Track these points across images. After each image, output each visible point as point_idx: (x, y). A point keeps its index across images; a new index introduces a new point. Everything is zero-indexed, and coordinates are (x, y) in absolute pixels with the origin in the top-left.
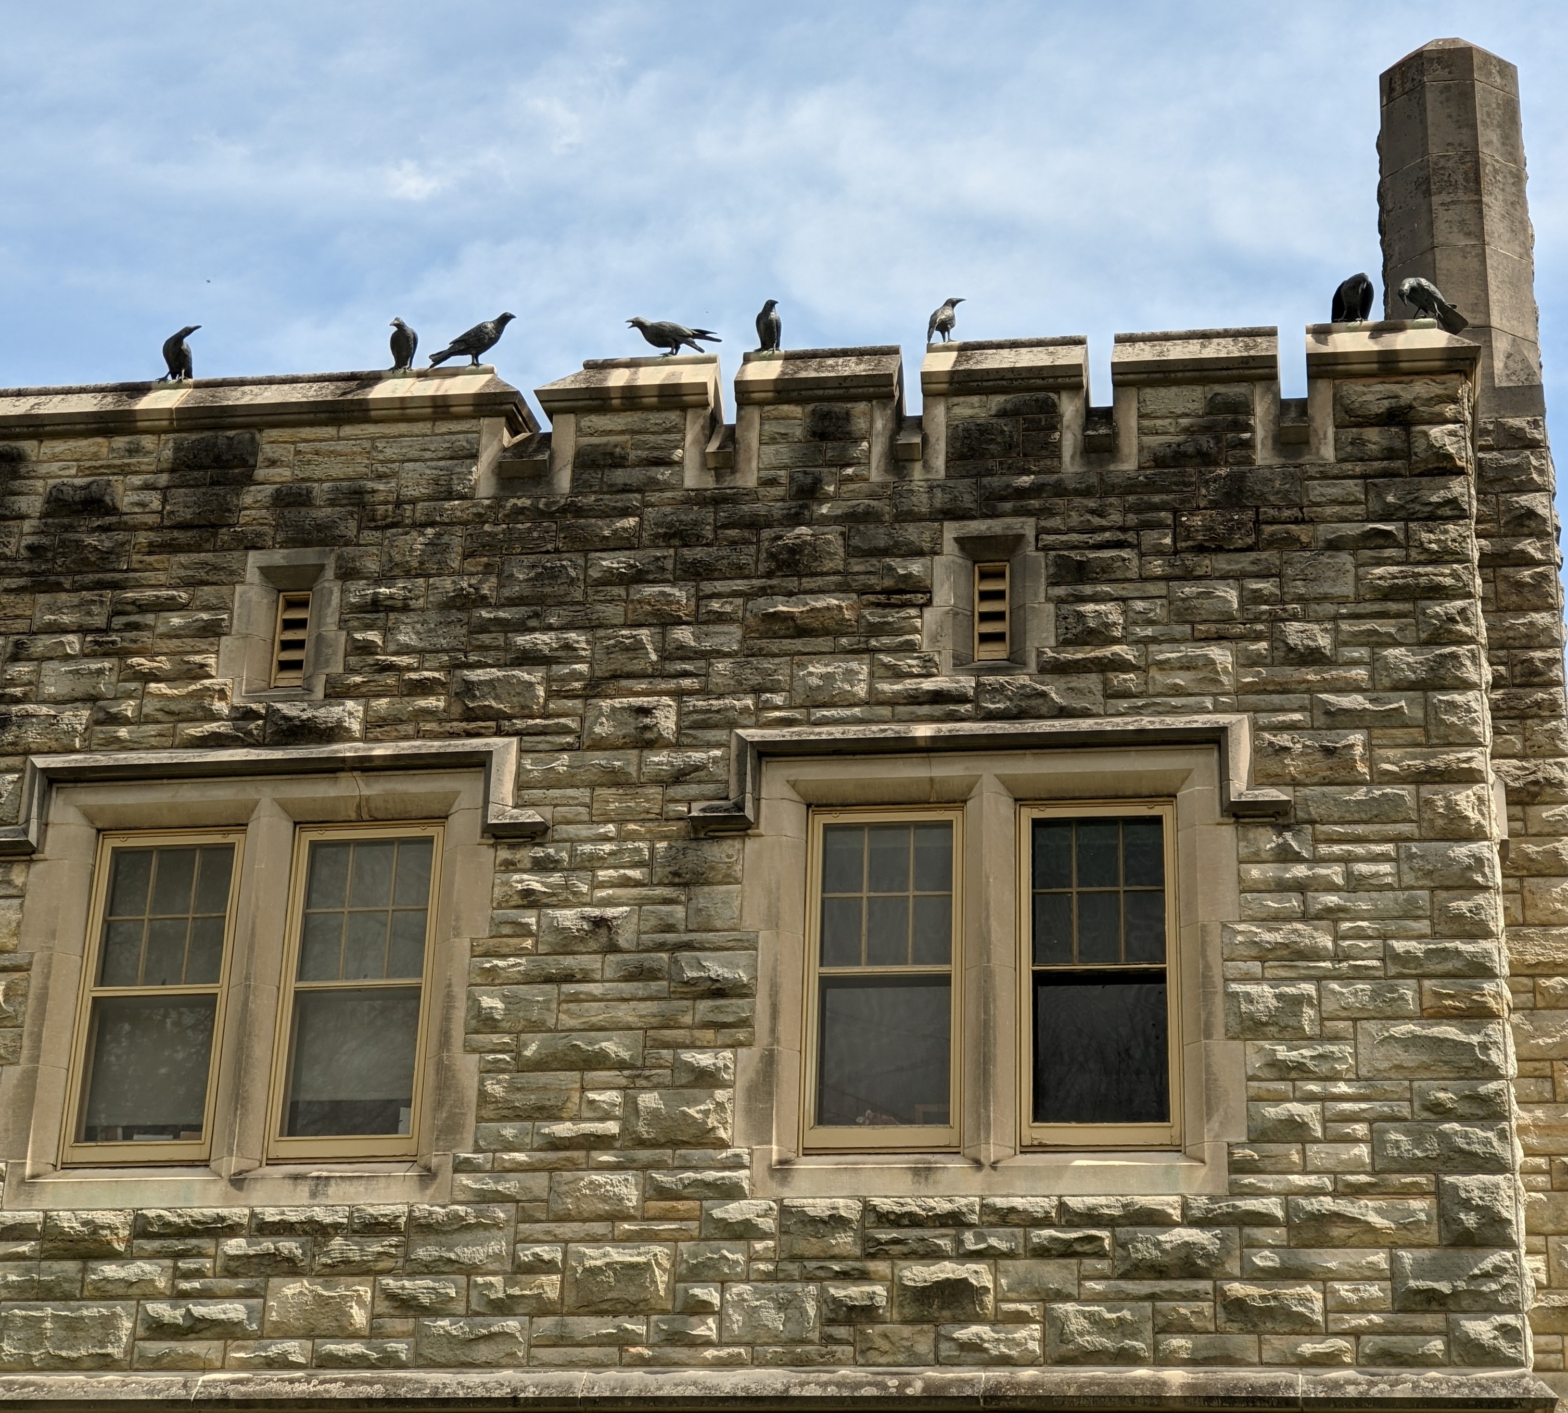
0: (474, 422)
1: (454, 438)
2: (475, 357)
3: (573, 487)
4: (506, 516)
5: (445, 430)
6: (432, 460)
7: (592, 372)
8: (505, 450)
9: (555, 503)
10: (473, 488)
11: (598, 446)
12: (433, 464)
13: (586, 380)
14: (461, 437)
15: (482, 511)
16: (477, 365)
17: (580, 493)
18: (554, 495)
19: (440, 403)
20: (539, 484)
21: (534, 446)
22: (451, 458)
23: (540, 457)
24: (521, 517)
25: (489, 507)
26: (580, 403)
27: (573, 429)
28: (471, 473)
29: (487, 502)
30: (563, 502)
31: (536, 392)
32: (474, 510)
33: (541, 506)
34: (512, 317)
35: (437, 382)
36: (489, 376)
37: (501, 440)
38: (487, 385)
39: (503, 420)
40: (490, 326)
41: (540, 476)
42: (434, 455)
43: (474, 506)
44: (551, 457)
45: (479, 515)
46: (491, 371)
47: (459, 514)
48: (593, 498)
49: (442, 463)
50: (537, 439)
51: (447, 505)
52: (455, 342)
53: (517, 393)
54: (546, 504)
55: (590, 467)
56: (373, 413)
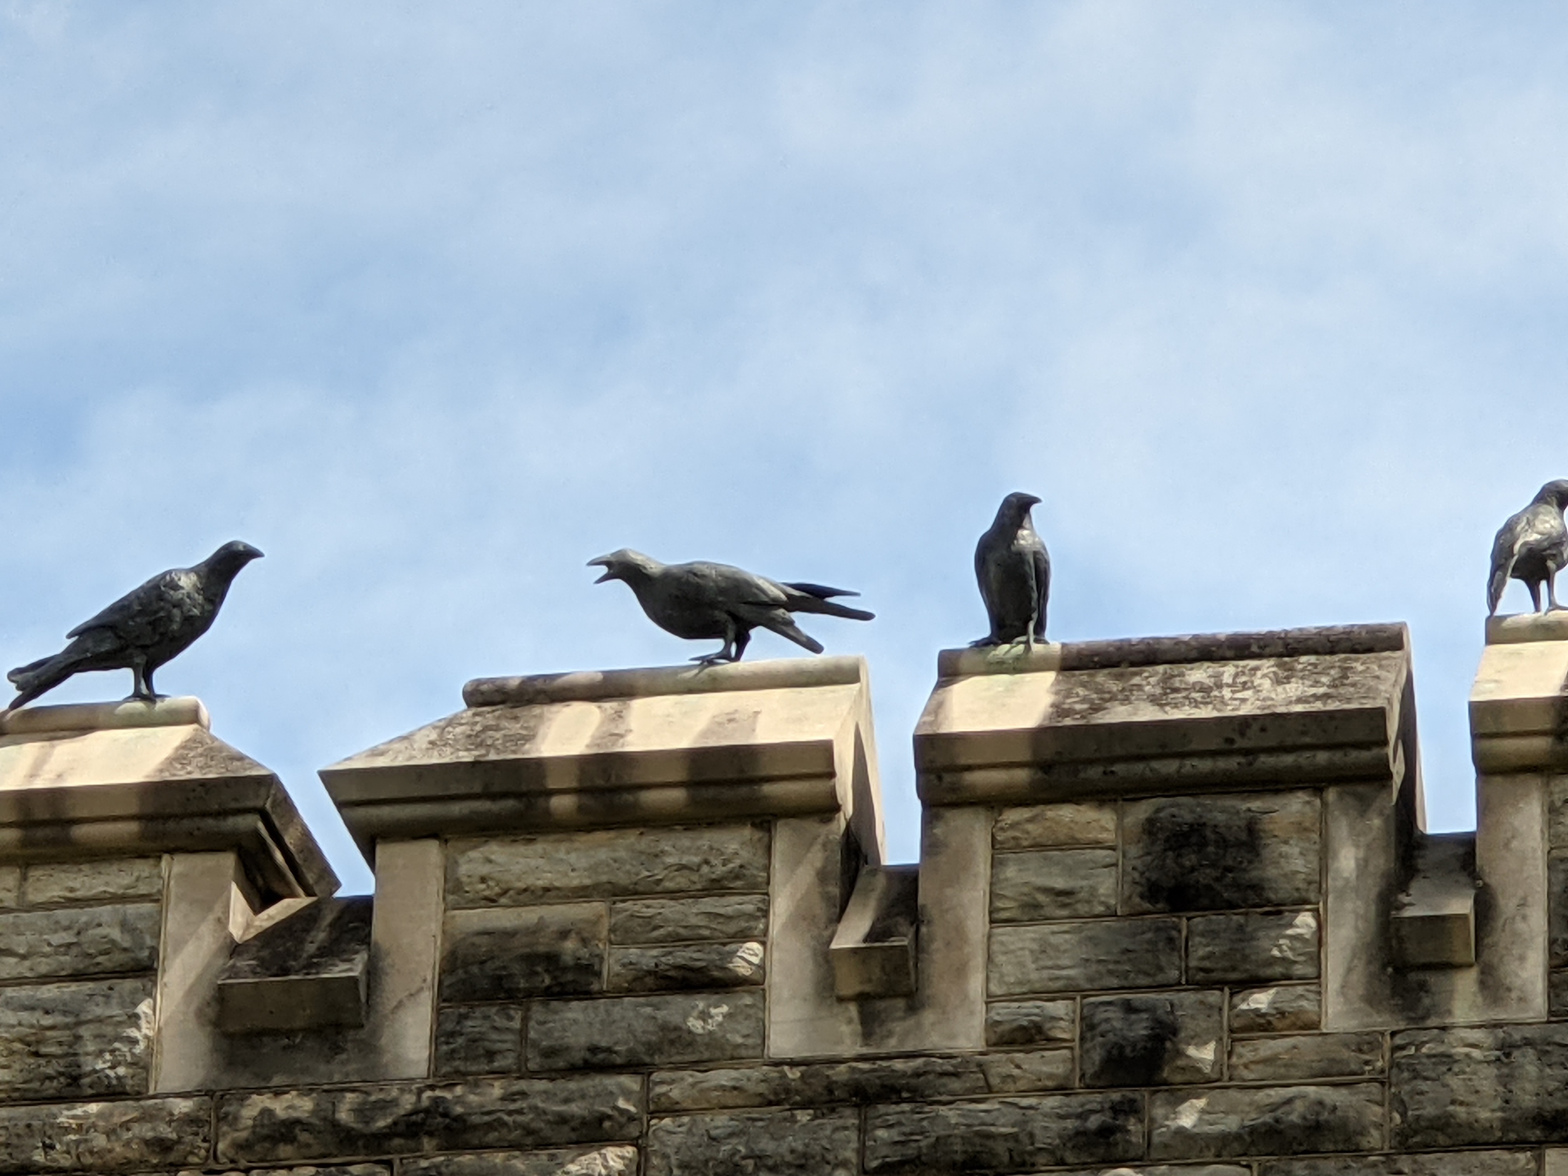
0: (143, 868)
1: (83, 915)
2: (145, 674)
3: (437, 1059)
4: (243, 1147)
5: (55, 892)
6: (19, 981)
7: (489, 716)
8: (235, 949)
9: (384, 1106)
10: (142, 1065)
11: (509, 934)
12: (25, 993)
13: (475, 740)
14: (105, 912)
15: (168, 1132)
16: (151, 698)
17: (458, 1077)
18: (381, 1081)
19: (42, 814)
20: (337, 1049)
21: (320, 936)
22: (77, 976)
23: (338, 971)
24: (285, 1151)
25: (190, 1120)
26: (457, 809)
27: (435, 885)
28: (134, 1019)
29: (182, 1106)
30: (408, 1102)
31: (330, 778)
32: (146, 1131)
33: (344, 1115)
34: (251, 554)
35: (30, 750)
36: (180, 734)
37: (222, 922)
38: (180, 757)
39: (228, 861)
40: (187, 582)
41: (339, 1027)
42: (23, 969)
43: (145, 1117)
44: (373, 971)
45: (162, 1145)
46: (192, 716)
47: (100, 1141)
48: (497, 1090)
49: (49, 992)
50: (328, 917)
51: (66, 1115)
52: (83, 633)
53: (269, 782)
54: (359, 1111)
55: (488, 998)
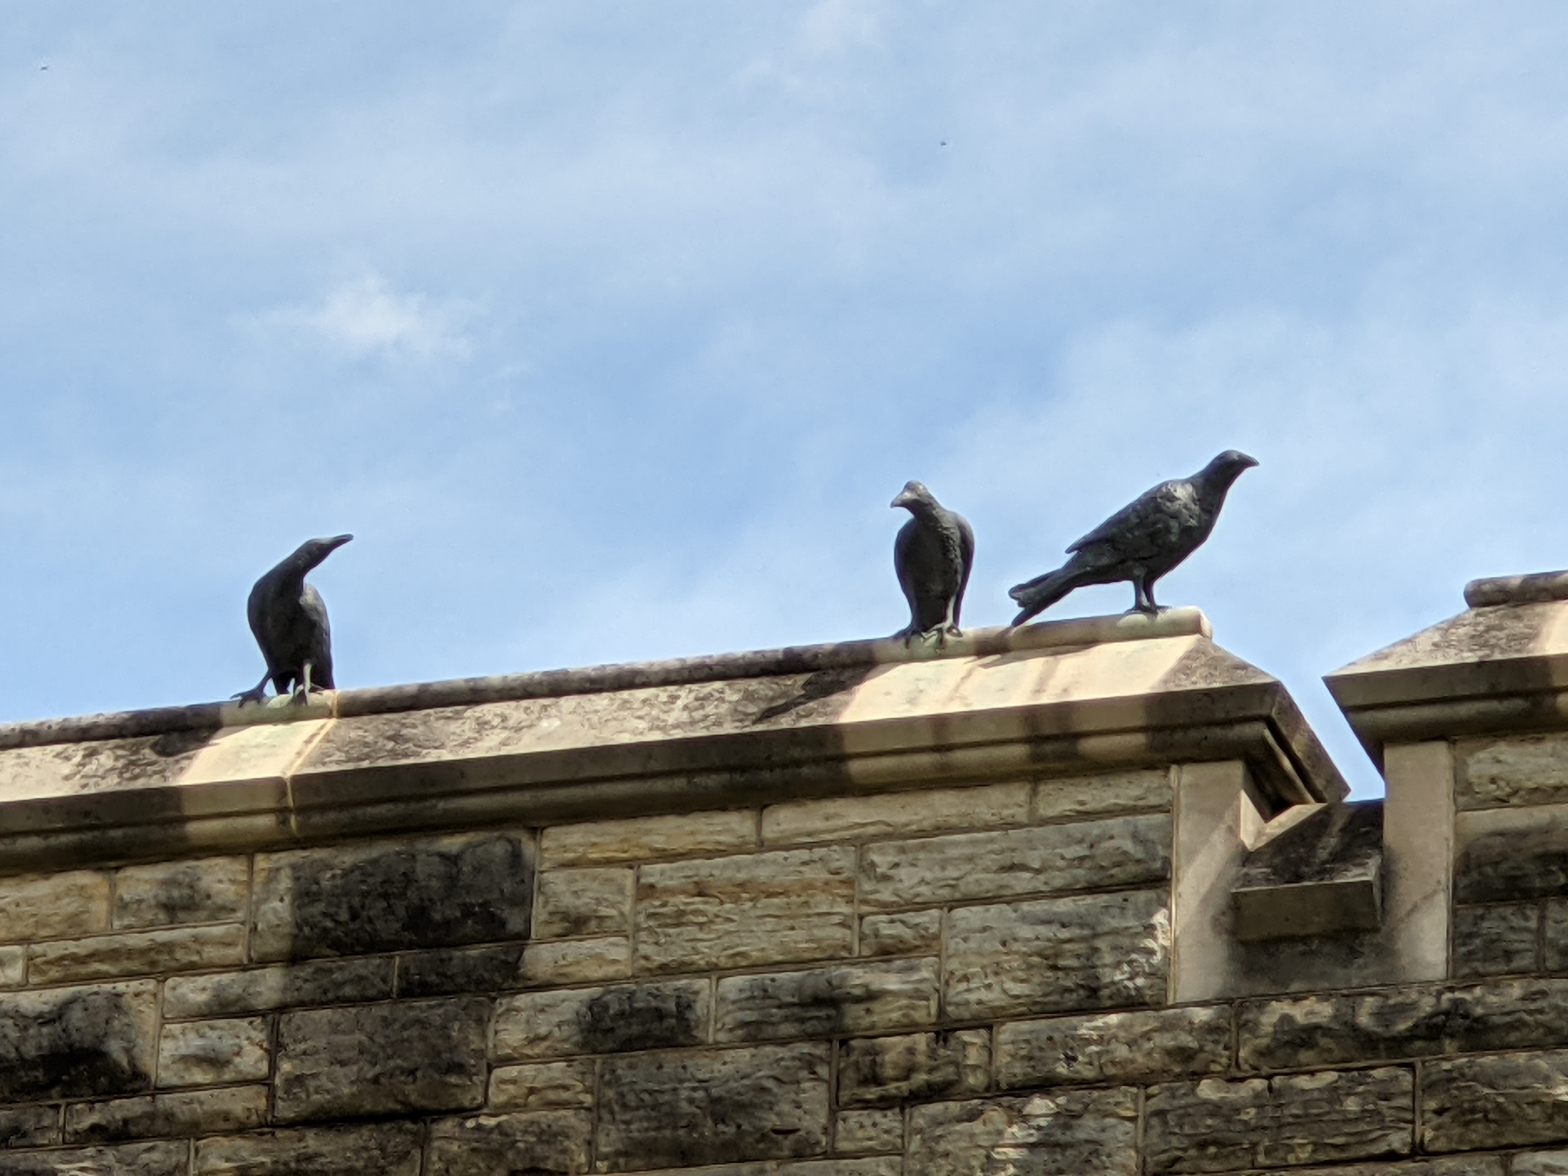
0: (1152, 779)
1: (1095, 828)
2: (1145, 586)
3: (1454, 961)
4: (1264, 1053)
5: (1066, 806)
6: (1034, 895)
7: (1491, 616)
8: (1247, 857)
9: (1403, 1009)
10: (1160, 976)
11: (1522, 834)
12: (1039, 907)
13: (1478, 640)
14: (1115, 824)
15: (1189, 1041)
16: (1152, 610)
17: (1478, 978)
18: (1397, 986)
19: (1049, 729)
20: (1354, 953)
21: (1331, 842)
22: (1092, 889)
23: (1352, 876)
24: (1305, 1056)
25: (1211, 1029)
26: (1464, 710)
27: (1444, 786)
28: (1150, 930)
29: (1202, 1015)
30: (1427, 1005)
31: (1335, 684)
32: (1167, 1040)
33: (1364, 1019)
34: (1244, 463)
35: (1035, 665)
36: (1184, 644)
37: (1233, 830)
38: (1184, 668)
39: (1236, 770)
40: (1183, 493)
41: (1356, 932)
42: (1038, 883)
43: (1166, 1027)
44: (1386, 874)
45: (1183, 1054)
46: (1193, 626)
47: (1122, 1052)
48: (1517, 989)
49: (1065, 905)
50: (1339, 822)
51: (1087, 1027)
52: (1083, 547)
53: (1274, 689)
54: (1378, 1014)
55: (1504, 899)
56: (855, 767)
